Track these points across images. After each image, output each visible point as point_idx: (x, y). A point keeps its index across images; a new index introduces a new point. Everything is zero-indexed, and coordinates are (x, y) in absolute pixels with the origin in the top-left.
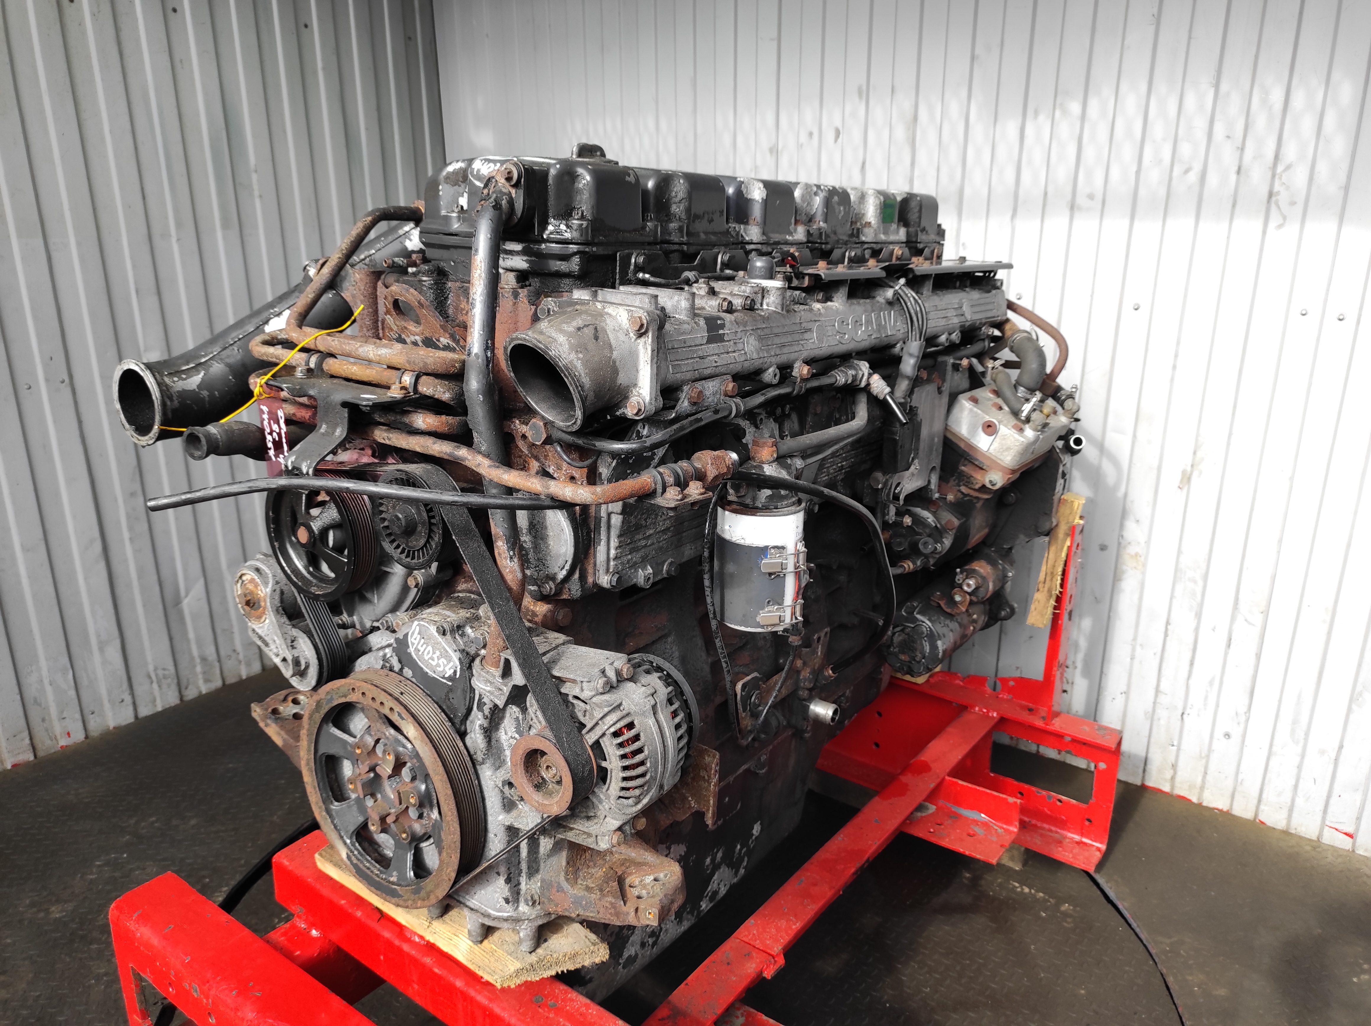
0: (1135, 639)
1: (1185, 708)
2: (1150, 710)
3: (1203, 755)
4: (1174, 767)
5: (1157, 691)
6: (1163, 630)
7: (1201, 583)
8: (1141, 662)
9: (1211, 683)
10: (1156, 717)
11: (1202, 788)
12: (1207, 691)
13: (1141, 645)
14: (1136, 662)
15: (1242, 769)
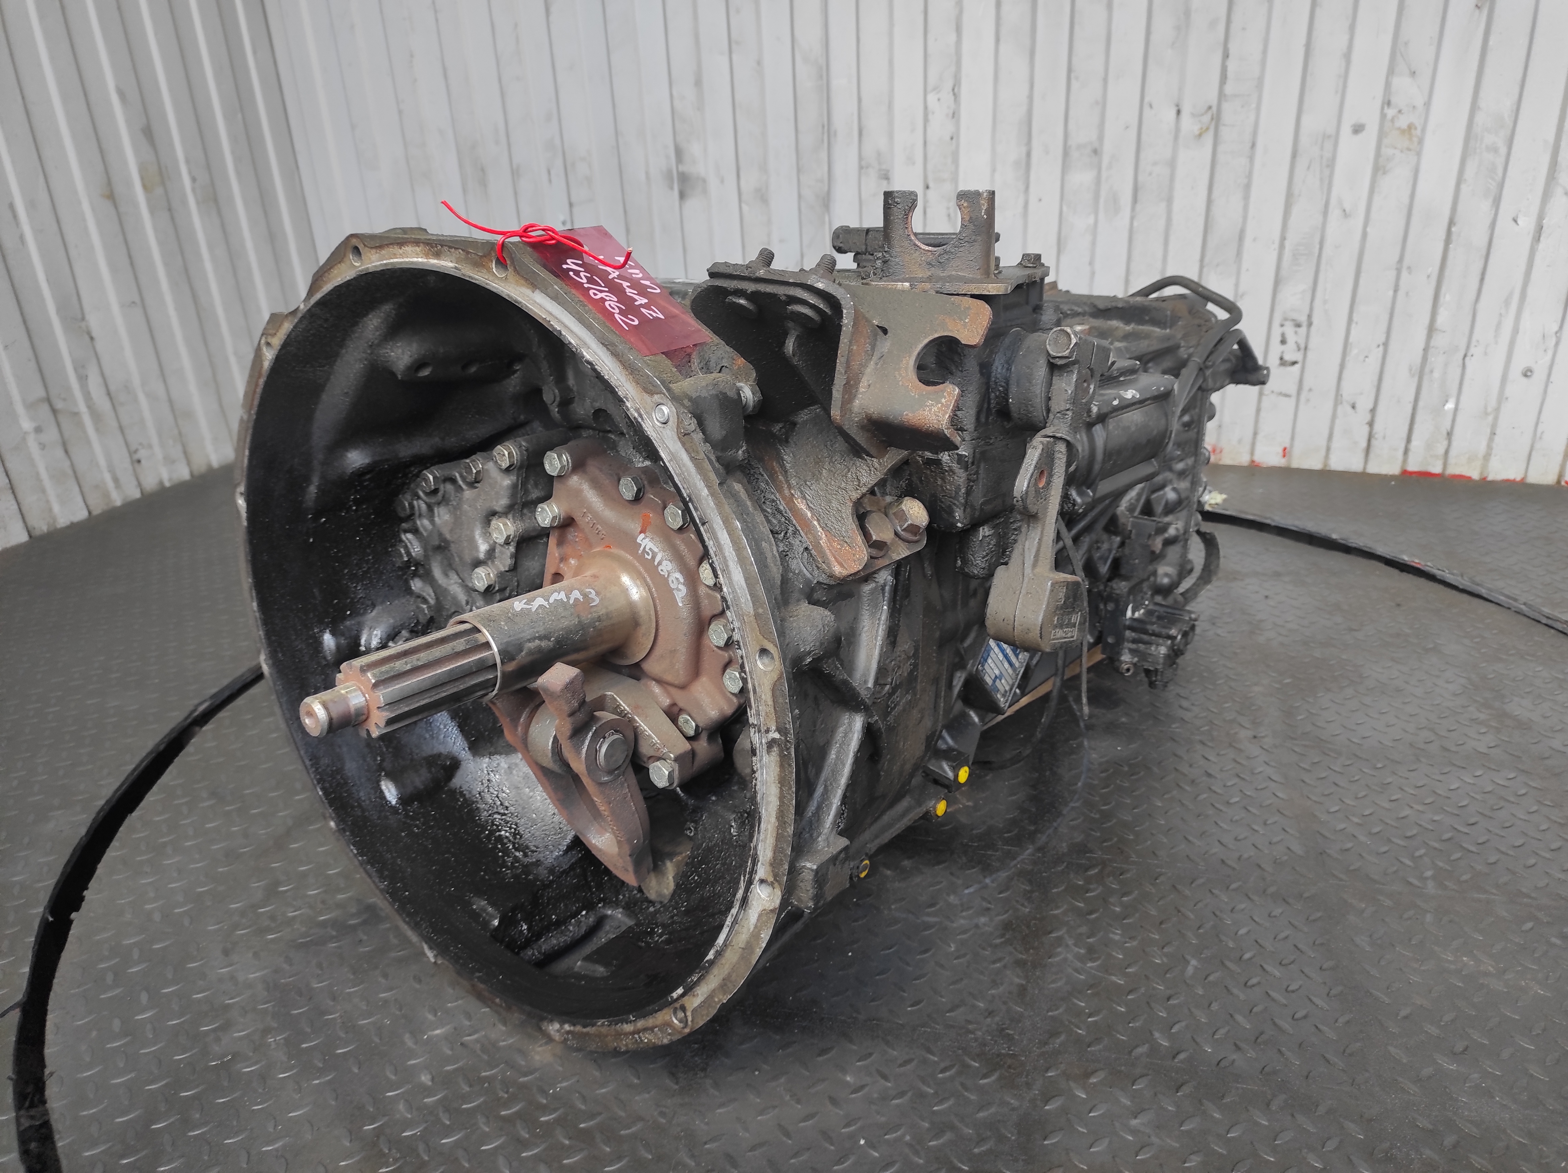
0: (1401, 260)
1: (1468, 347)
2: (1418, 360)
3: (1489, 410)
4: (1449, 435)
5: (1431, 329)
6: (1444, 237)
7: (1503, 150)
8: (1407, 294)
9: (1507, 302)
10: (1427, 370)
11: (1487, 457)
12: (1501, 314)
13: (1409, 268)
14: (1401, 294)
15: (1542, 419)
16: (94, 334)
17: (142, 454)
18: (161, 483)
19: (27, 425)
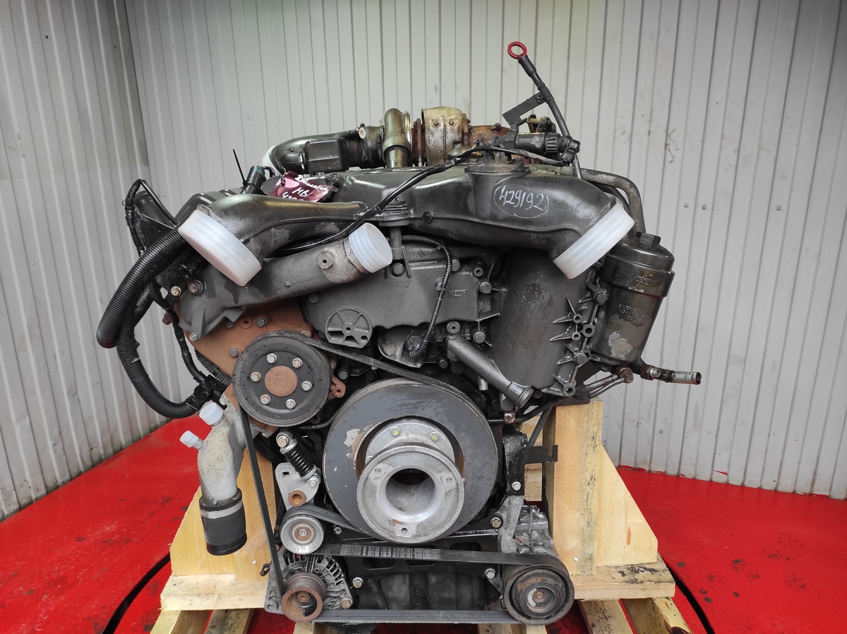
16: (80, 400)
17: (94, 445)
18: (101, 456)
19: (50, 443)
